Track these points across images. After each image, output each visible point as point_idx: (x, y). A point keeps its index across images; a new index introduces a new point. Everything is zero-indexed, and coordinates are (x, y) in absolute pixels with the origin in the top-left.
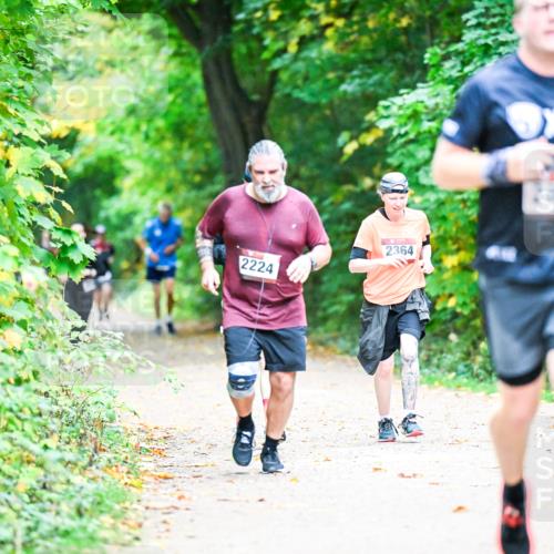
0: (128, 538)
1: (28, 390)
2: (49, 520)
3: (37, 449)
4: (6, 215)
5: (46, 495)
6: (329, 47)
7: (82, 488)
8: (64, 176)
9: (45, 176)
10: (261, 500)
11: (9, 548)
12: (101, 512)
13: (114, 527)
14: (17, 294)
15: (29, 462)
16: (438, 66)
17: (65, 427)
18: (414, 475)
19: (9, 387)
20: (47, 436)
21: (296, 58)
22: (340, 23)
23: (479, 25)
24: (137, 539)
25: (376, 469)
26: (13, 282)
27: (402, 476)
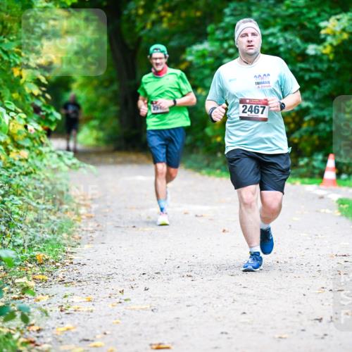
0: (75, 243)
1: (30, 177)
2: (39, 236)
3: (34, 204)
4: (20, 99)
5: (38, 225)
6: (165, 25)
7: (54, 221)
8: (46, 83)
9: (38, 82)
10: (134, 227)
11: (22, 248)
12: (63, 232)
13: (68, 239)
14: (26, 134)
15: (31, 210)
16: (213, 33)
17: (47, 195)
18: (202, 216)
19: (22, 177)
20: (39, 198)
21: (150, 30)
22: (169, 15)
23: (232, 15)
24: (79, 244)
25: (186, 213)
26: (24, 129)
27: (196, 216)
